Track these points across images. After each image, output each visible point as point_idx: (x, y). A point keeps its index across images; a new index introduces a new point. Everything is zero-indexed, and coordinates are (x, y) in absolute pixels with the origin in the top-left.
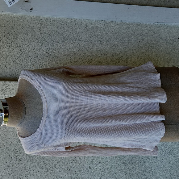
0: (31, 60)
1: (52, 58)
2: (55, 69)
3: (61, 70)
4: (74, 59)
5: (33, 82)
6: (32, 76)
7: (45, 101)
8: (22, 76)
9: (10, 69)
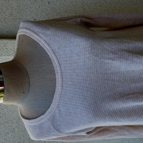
0: (32, 12)
1: (57, 9)
2: (69, 19)
3: (79, 20)
4: (84, 11)
5: (39, 38)
6: (37, 29)
7: (58, 68)
8: (21, 30)
9: (6, 24)
